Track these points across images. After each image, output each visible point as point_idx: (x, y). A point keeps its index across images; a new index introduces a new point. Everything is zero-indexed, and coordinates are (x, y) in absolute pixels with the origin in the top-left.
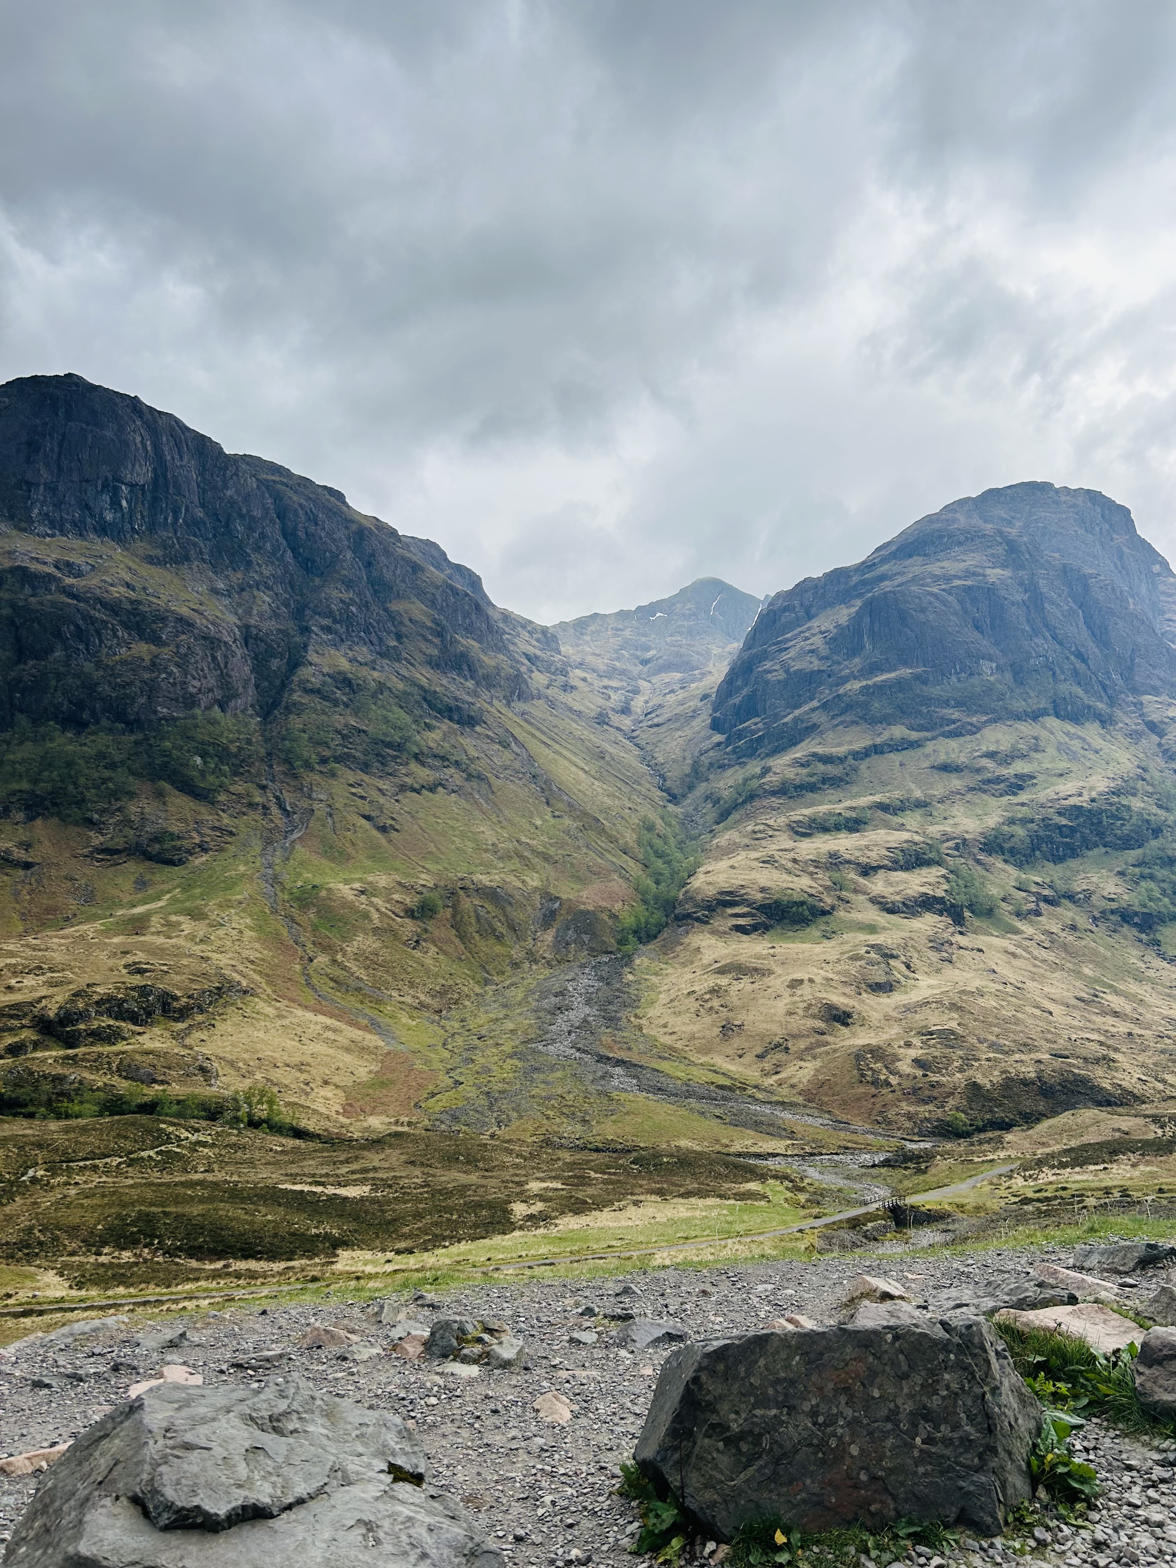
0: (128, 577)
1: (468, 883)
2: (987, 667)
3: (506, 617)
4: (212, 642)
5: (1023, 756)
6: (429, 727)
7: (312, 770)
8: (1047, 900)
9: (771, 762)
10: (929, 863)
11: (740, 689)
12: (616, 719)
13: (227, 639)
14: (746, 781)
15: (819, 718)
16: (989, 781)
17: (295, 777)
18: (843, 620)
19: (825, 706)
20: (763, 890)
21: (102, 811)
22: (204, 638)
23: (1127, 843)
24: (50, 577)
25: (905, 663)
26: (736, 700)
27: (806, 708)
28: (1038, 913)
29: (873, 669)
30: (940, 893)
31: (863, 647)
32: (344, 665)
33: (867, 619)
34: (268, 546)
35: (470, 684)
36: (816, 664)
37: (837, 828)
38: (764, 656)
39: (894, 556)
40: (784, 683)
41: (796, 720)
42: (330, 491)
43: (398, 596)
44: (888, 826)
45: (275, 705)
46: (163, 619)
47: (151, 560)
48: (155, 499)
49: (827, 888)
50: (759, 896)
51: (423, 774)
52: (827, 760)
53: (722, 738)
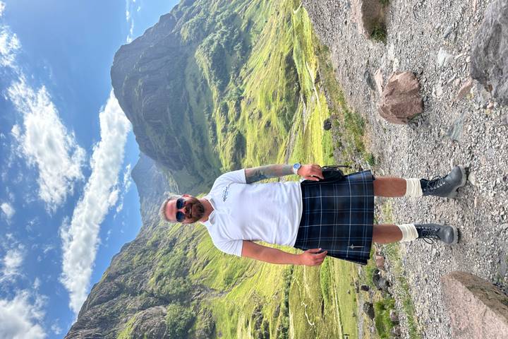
2: (168, 87)
3: (139, 235)
4: (143, 320)
5: (196, 79)
9: (193, 151)
10: (226, 106)
11: (170, 162)
14: (199, 158)
15: (180, 137)
16: (203, 90)
18: (150, 128)
19: (177, 136)
23: (223, 53)
25: (166, 110)
26: (173, 162)
27: (177, 141)
28: (241, 77)
29: (167, 120)
30: (235, 103)
31: (160, 123)
36: (164, 137)
38: (159, 153)
39: (131, 114)
40: (169, 147)
49: (232, 133)
50: (233, 151)
53: (185, 167)
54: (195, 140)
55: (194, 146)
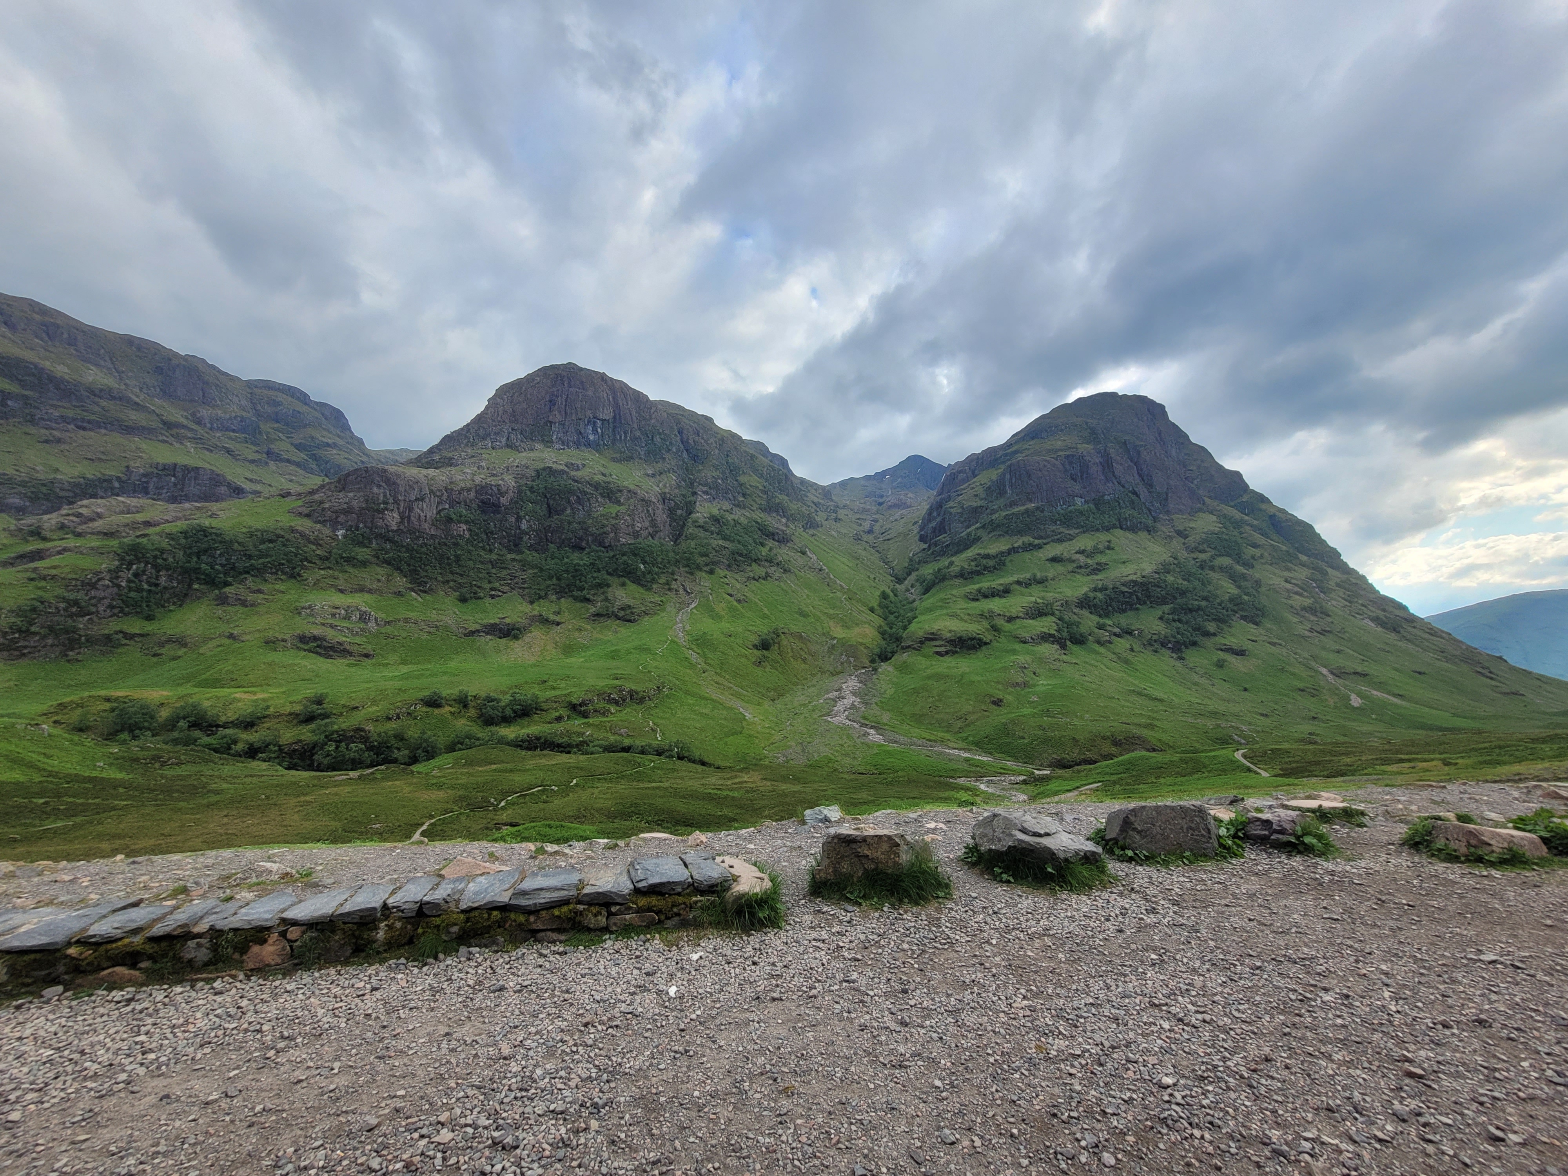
0: (602, 470)
1: (786, 631)
2: (1079, 501)
3: (803, 481)
4: (646, 502)
5: (1101, 552)
6: (762, 544)
7: (701, 570)
8: (1115, 634)
9: (953, 559)
10: (1046, 615)
11: (935, 518)
12: (866, 537)
13: (654, 500)
14: (939, 570)
15: (980, 533)
16: (1081, 567)
17: (692, 574)
18: (994, 478)
19: (983, 527)
20: (950, 631)
21: (594, 595)
22: (643, 500)
23: (1163, 601)
24: (563, 472)
25: (1031, 501)
26: (933, 524)
27: (973, 527)
28: (1110, 642)
29: (1013, 504)
30: (1052, 632)
31: (1006, 492)
32: (715, 512)
33: (1008, 476)
34: (674, 450)
35: (784, 520)
36: (980, 503)
37: (993, 595)
38: (949, 498)
39: (1023, 439)
40: (961, 514)
41: (969, 534)
42: (706, 417)
43: (744, 473)
44: (1022, 594)
45: (680, 535)
46: (621, 491)
47: (614, 460)
48: (615, 427)
49: (987, 630)
50: (949, 635)
51: (759, 571)
52: (987, 557)
53: (926, 546)
54: (975, 559)
55: (961, 561)
